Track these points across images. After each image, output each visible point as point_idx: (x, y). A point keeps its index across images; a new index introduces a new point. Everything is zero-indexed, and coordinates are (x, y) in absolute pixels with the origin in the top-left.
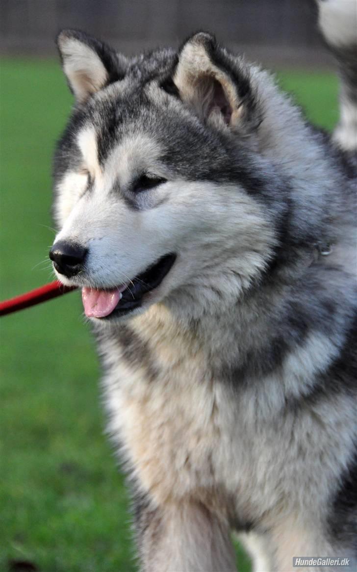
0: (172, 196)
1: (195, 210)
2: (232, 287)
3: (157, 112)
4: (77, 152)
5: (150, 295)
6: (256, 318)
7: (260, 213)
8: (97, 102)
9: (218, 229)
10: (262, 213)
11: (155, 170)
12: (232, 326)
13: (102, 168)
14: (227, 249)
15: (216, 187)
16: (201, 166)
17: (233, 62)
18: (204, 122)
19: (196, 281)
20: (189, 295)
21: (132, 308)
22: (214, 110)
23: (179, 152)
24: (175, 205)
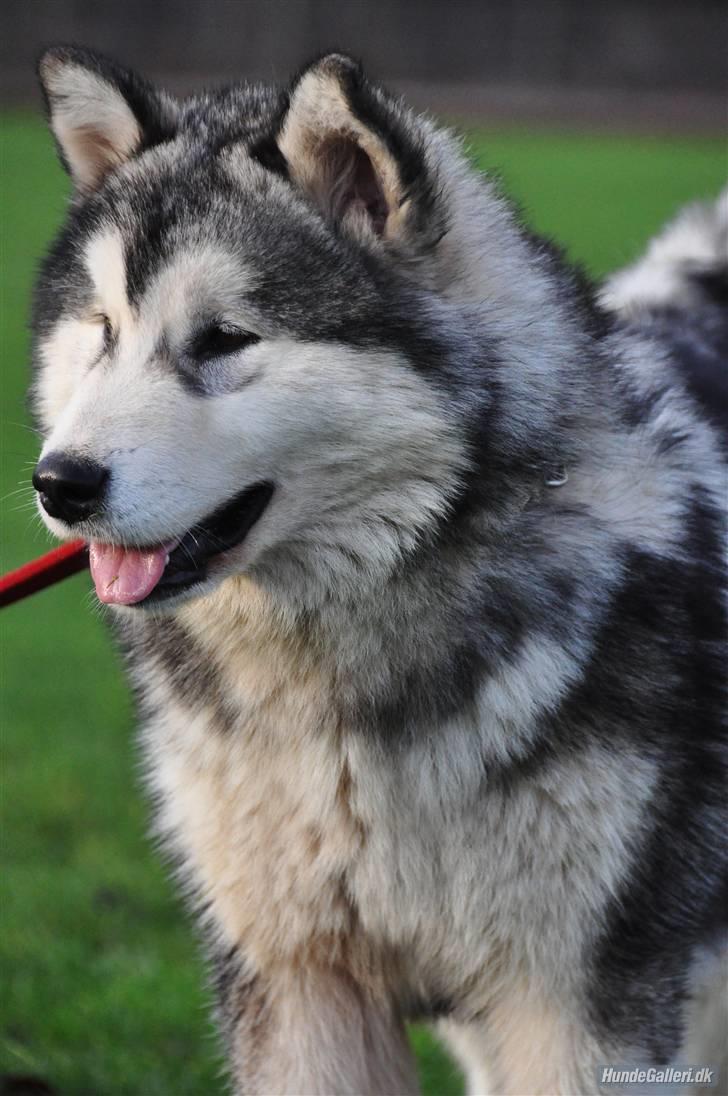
0: (269, 369)
1: (314, 399)
2: (382, 548)
3: (245, 204)
4: (85, 279)
5: (222, 559)
6: (426, 608)
7: (436, 408)
8: (125, 183)
9: (354, 436)
10: (441, 409)
11: (238, 319)
12: (379, 624)
13: (134, 311)
14: (373, 474)
15: (355, 356)
16: (328, 312)
17: (393, 115)
18: (335, 227)
19: (310, 534)
20: (296, 561)
21: (188, 584)
22: (354, 206)
23: (283, 283)
24: (275, 387)
